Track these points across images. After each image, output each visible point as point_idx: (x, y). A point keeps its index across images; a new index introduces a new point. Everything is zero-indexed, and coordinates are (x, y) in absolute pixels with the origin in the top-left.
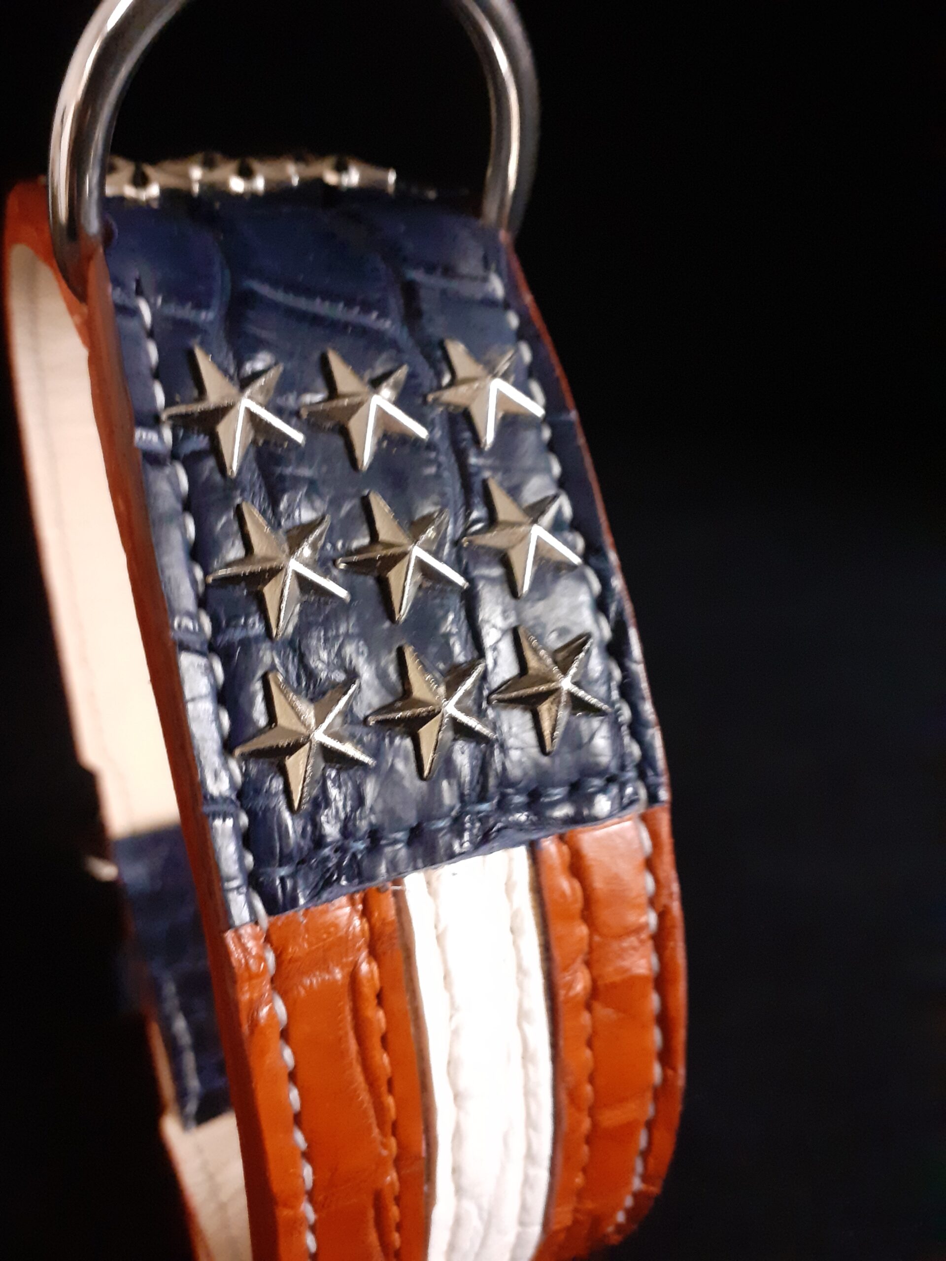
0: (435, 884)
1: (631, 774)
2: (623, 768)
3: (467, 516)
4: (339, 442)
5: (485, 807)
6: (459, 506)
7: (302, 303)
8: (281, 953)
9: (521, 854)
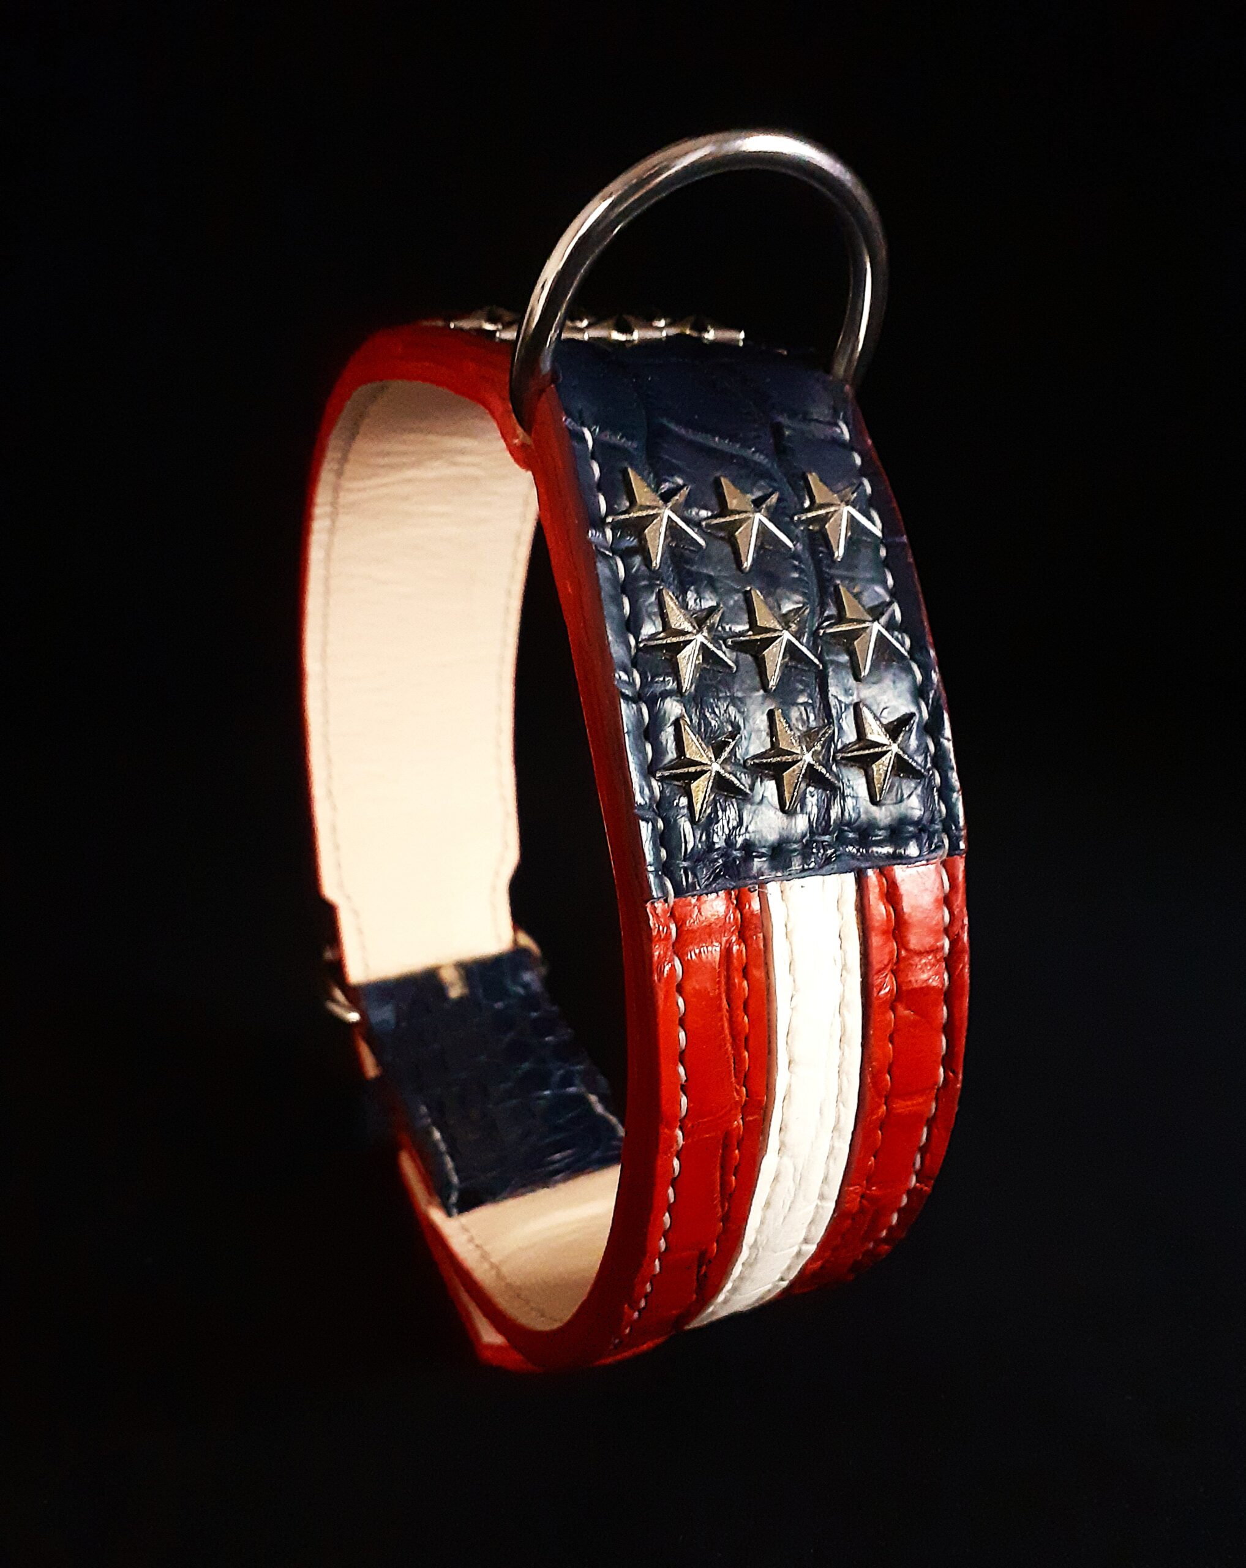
0: (787, 893)
1: (938, 827)
2: (932, 821)
3: (822, 613)
4: (728, 549)
5: (827, 838)
6: (816, 604)
7: (700, 438)
8: (681, 926)
9: (851, 877)
